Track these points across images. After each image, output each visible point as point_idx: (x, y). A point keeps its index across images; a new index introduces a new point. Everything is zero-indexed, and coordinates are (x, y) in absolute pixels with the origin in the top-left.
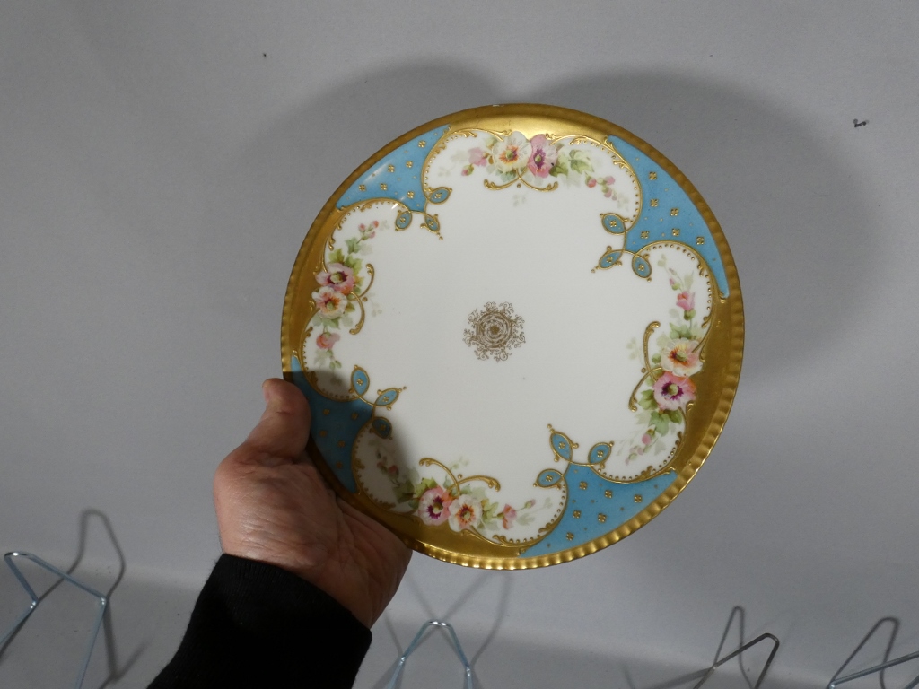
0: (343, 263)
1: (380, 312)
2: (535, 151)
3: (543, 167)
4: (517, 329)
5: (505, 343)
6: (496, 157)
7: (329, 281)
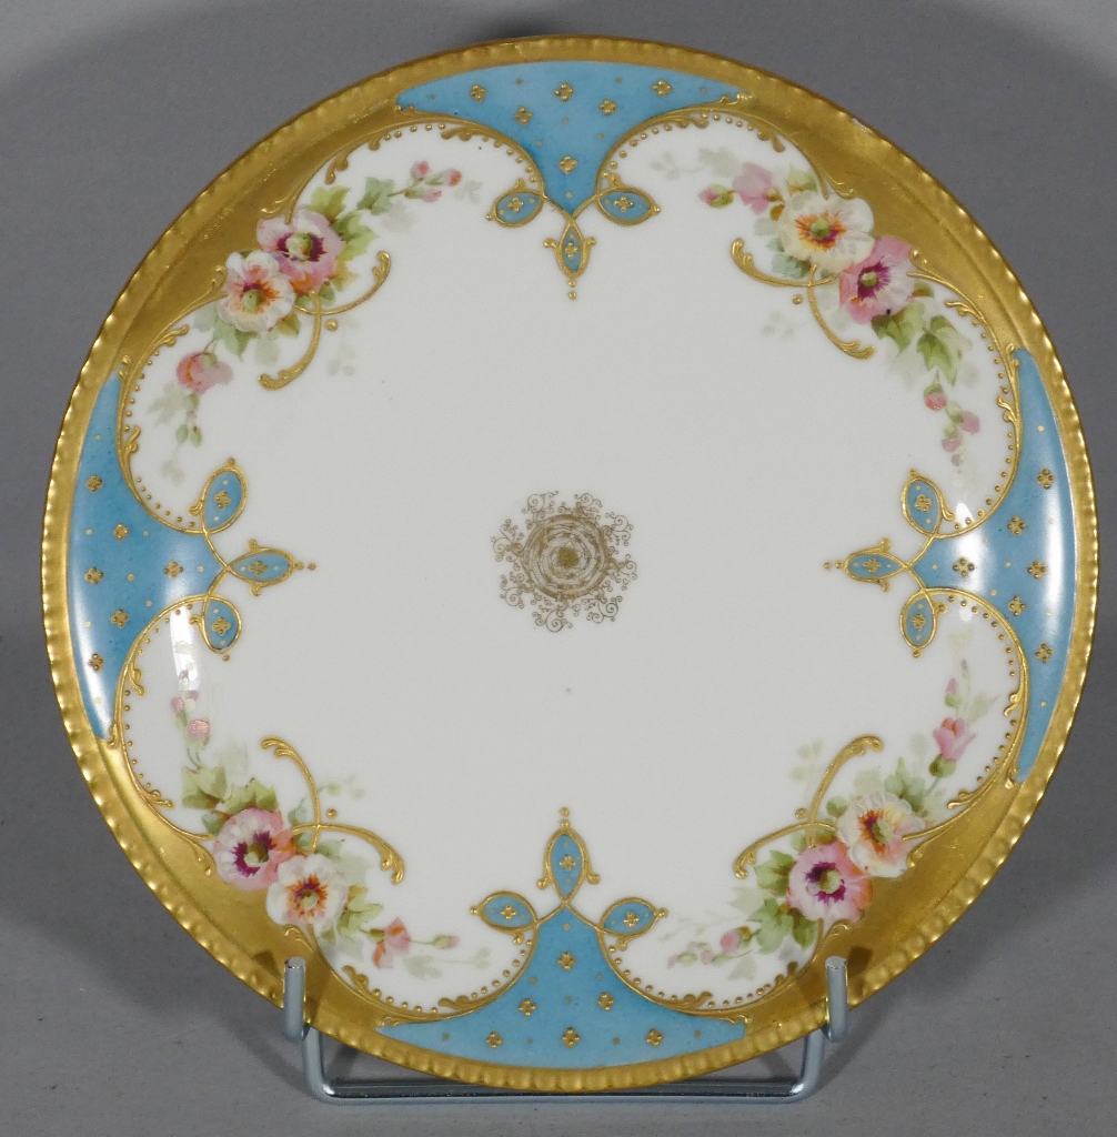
0: (332, 221)
1: (350, 371)
2: (873, 263)
3: (868, 301)
4: (613, 583)
5: (573, 597)
6: (792, 214)
7: (282, 245)
